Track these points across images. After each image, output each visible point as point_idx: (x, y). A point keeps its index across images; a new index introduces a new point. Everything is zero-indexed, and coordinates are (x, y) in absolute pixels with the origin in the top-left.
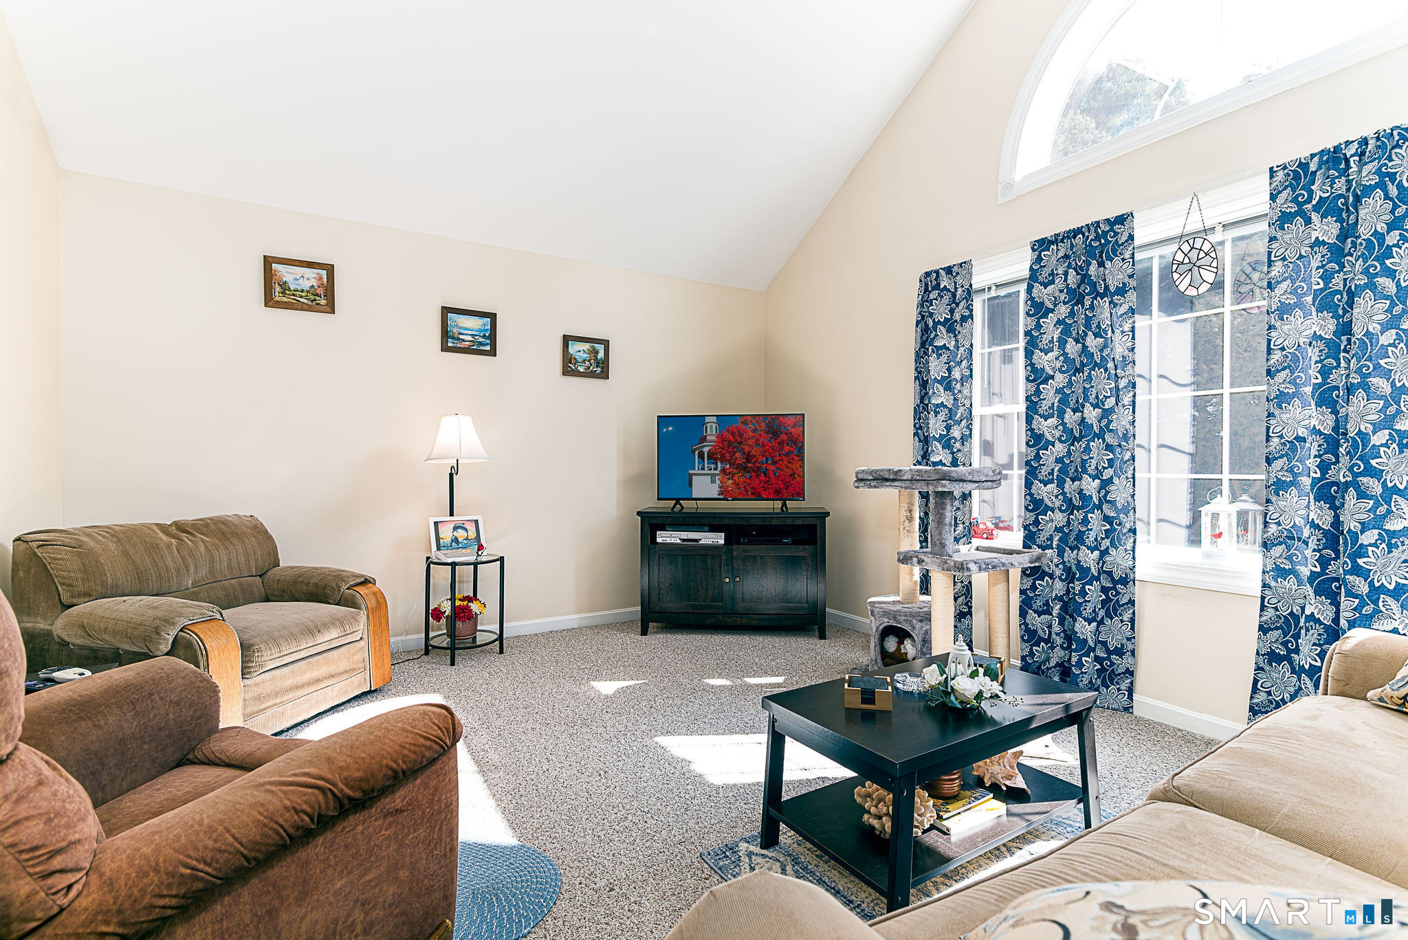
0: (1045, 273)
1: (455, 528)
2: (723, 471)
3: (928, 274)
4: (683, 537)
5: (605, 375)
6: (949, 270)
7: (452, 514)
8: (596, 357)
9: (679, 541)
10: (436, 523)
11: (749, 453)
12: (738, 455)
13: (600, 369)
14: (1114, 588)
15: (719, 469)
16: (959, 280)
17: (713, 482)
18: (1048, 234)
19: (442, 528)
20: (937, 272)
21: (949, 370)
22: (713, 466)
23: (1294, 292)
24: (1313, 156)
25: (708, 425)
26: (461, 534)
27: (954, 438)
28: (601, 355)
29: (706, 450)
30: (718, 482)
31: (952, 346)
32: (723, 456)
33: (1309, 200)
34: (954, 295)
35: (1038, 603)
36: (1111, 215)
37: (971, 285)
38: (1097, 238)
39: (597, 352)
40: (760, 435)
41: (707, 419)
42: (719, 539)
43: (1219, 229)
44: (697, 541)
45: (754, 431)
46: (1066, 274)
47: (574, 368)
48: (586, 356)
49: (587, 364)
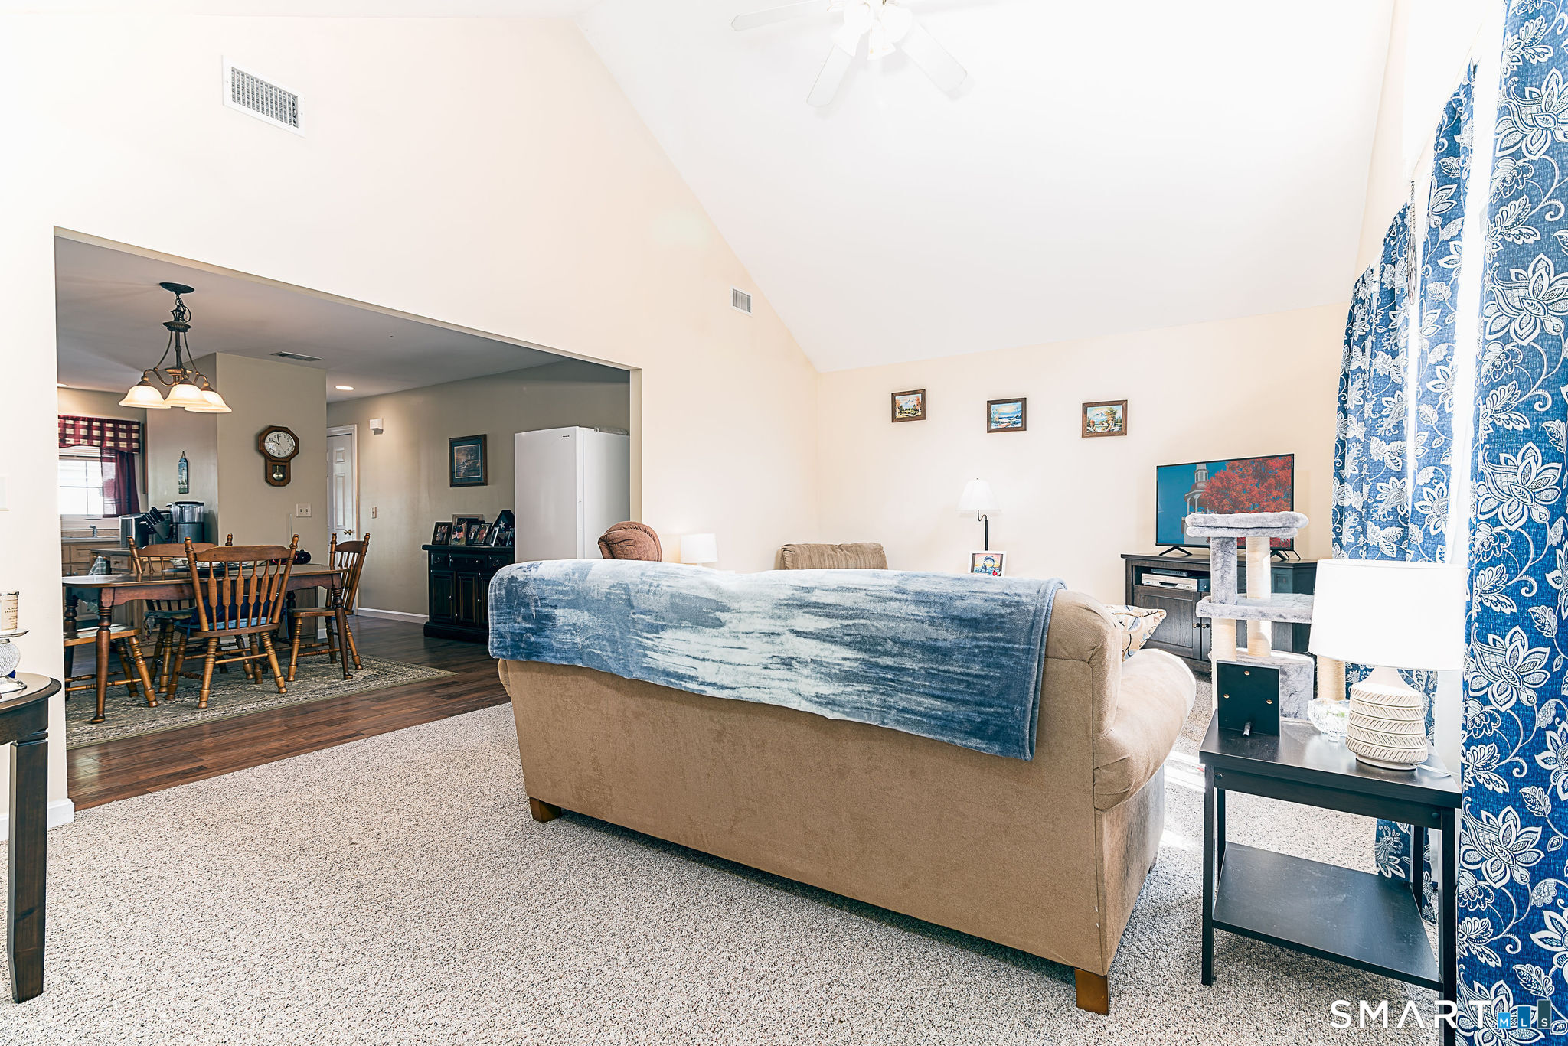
1: (987, 559)
3: (1355, 285)
4: (1163, 581)
5: (1123, 432)
7: (987, 549)
8: (1114, 418)
9: (1160, 584)
10: (974, 555)
11: (1236, 498)
12: (1226, 501)
13: (1118, 428)
19: (977, 558)
25: (1199, 473)
26: (989, 563)
28: (1119, 415)
29: (1197, 497)
32: (1212, 502)
39: (1115, 413)
40: (1247, 480)
41: (1199, 467)
42: (1192, 584)
44: (1175, 585)
45: (1241, 476)
47: (1091, 429)
48: (1104, 418)
49: (1105, 424)
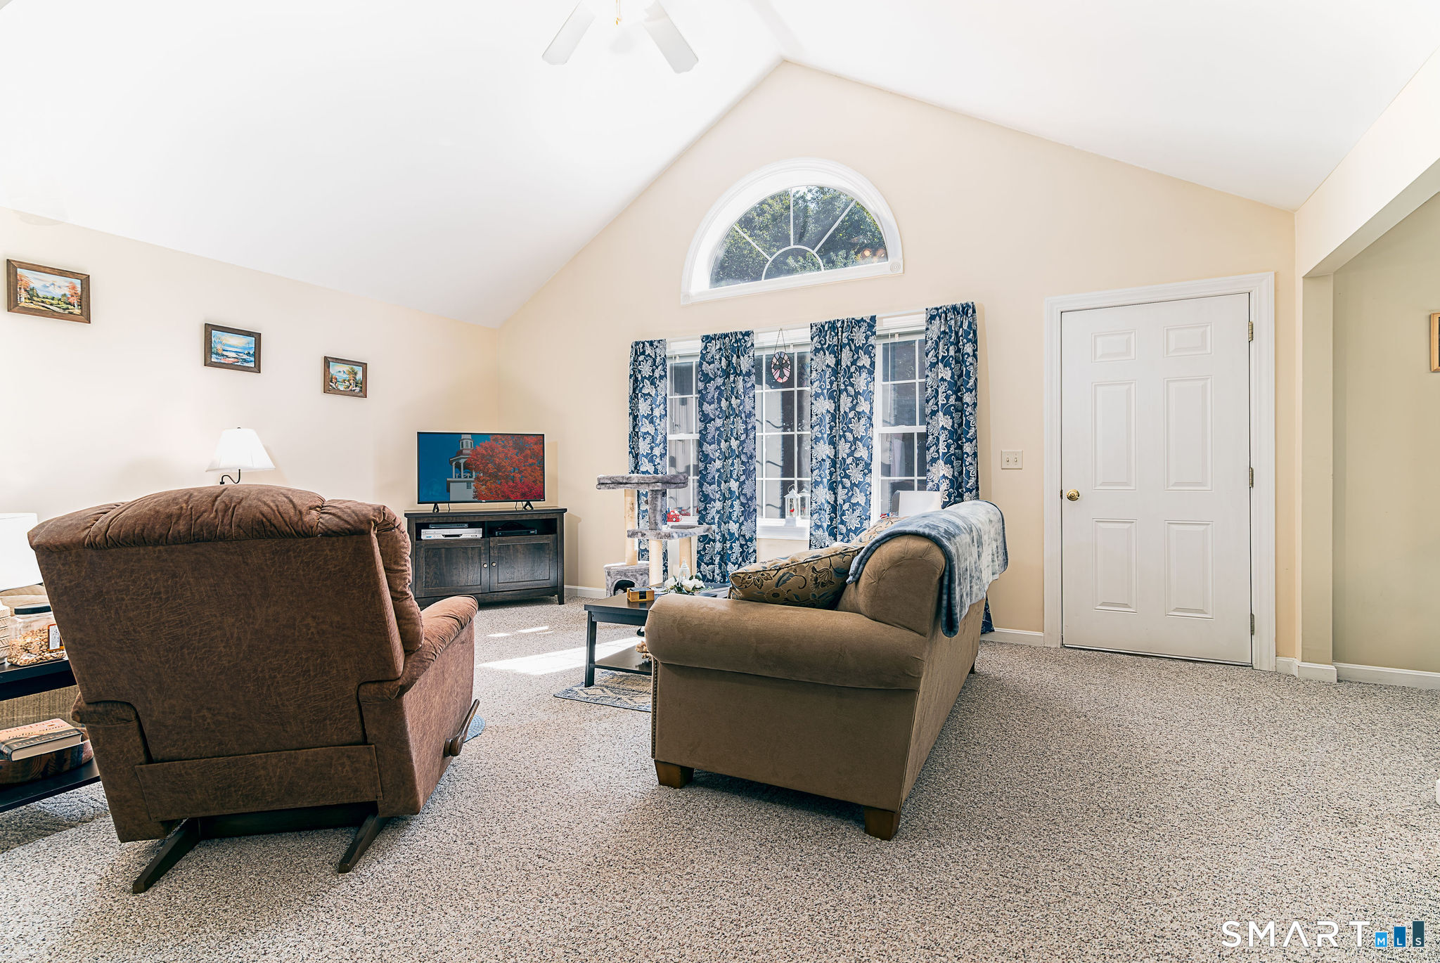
0: (709, 356)
2: (478, 478)
3: (637, 344)
4: (445, 534)
5: (363, 393)
6: (651, 343)
8: (355, 378)
9: (443, 538)
11: (499, 464)
12: (490, 466)
13: (360, 388)
14: (746, 544)
15: (474, 477)
16: (658, 351)
17: (469, 487)
18: (711, 333)
20: (643, 343)
21: (652, 409)
22: (468, 475)
23: (820, 387)
24: (826, 323)
25: (464, 441)
27: (655, 455)
28: (359, 376)
29: (462, 461)
30: (473, 488)
31: (653, 393)
32: (477, 466)
33: (825, 344)
34: (654, 361)
35: (707, 559)
36: (743, 330)
37: (665, 356)
38: (737, 341)
39: (356, 374)
40: (509, 450)
41: (463, 436)
42: (476, 533)
43: (792, 346)
44: (458, 536)
45: (504, 447)
46: (720, 359)
47: (334, 386)
48: (346, 376)
49: (347, 383)
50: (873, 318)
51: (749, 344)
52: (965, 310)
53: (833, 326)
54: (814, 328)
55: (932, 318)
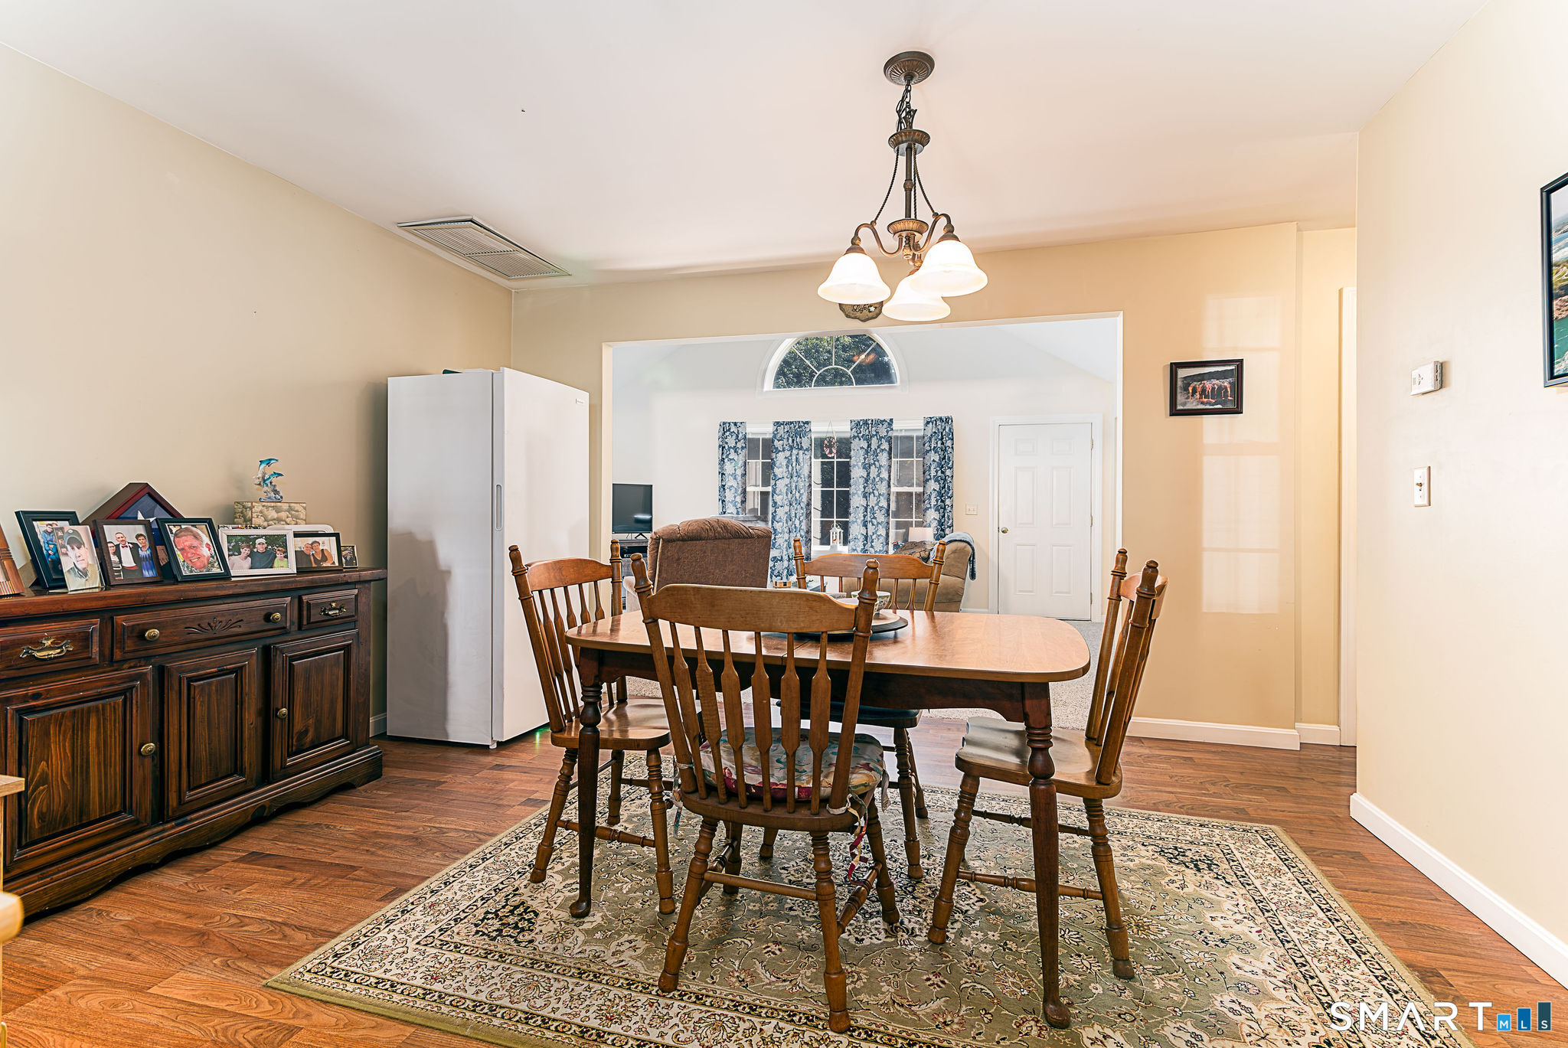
0: (779, 435)
3: (724, 423)
6: (735, 424)
16: (740, 429)
18: (781, 421)
20: (729, 423)
21: (735, 470)
24: (861, 420)
27: (737, 502)
31: (736, 459)
34: (737, 436)
35: (776, 573)
36: (804, 420)
37: (746, 433)
38: (799, 427)
43: (837, 433)
46: (788, 439)
50: (891, 420)
51: (808, 430)
52: (948, 420)
53: (866, 422)
54: (853, 423)
55: (928, 423)
